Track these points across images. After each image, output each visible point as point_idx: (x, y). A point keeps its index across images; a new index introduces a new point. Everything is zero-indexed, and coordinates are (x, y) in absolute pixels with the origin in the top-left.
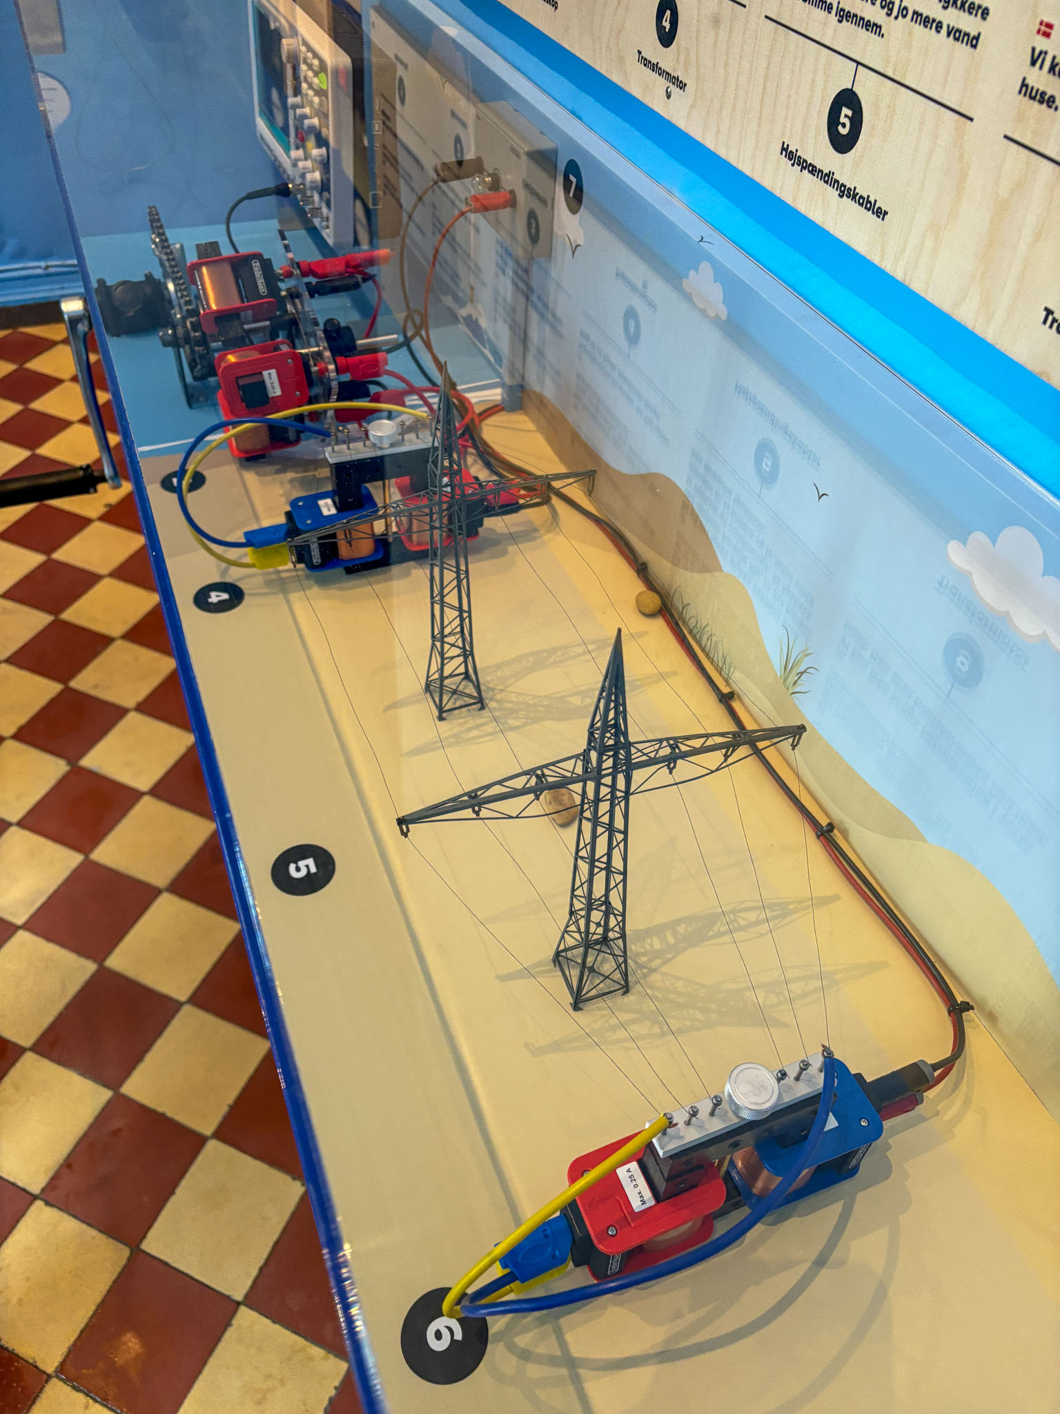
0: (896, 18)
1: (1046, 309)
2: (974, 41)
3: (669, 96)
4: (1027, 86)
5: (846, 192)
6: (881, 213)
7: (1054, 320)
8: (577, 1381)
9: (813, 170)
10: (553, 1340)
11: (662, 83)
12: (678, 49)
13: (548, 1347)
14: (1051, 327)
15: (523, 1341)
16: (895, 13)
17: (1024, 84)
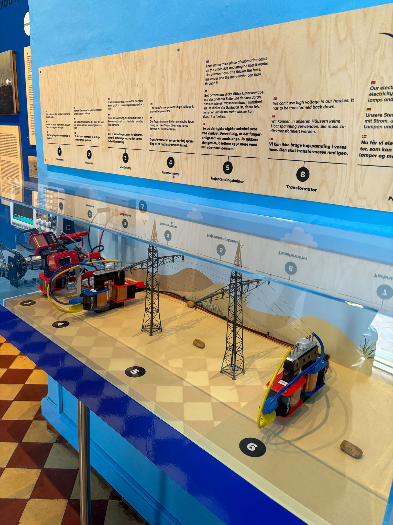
0: (236, 146)
1: (287, 185)
2: (256, 145)
3: (174, 178)
4: (270, 149)
5: (230, 181)
6: (242, 182)
7: (289, 187)
8: (293, 445)
9: (221, 179)
10: (280, 439)
11: (172, 175)
12: (176, 168)
13: (280, 441)
14: (289, 188)
15: (273, 441)
16: (236, 145)
17: (269, 149)
